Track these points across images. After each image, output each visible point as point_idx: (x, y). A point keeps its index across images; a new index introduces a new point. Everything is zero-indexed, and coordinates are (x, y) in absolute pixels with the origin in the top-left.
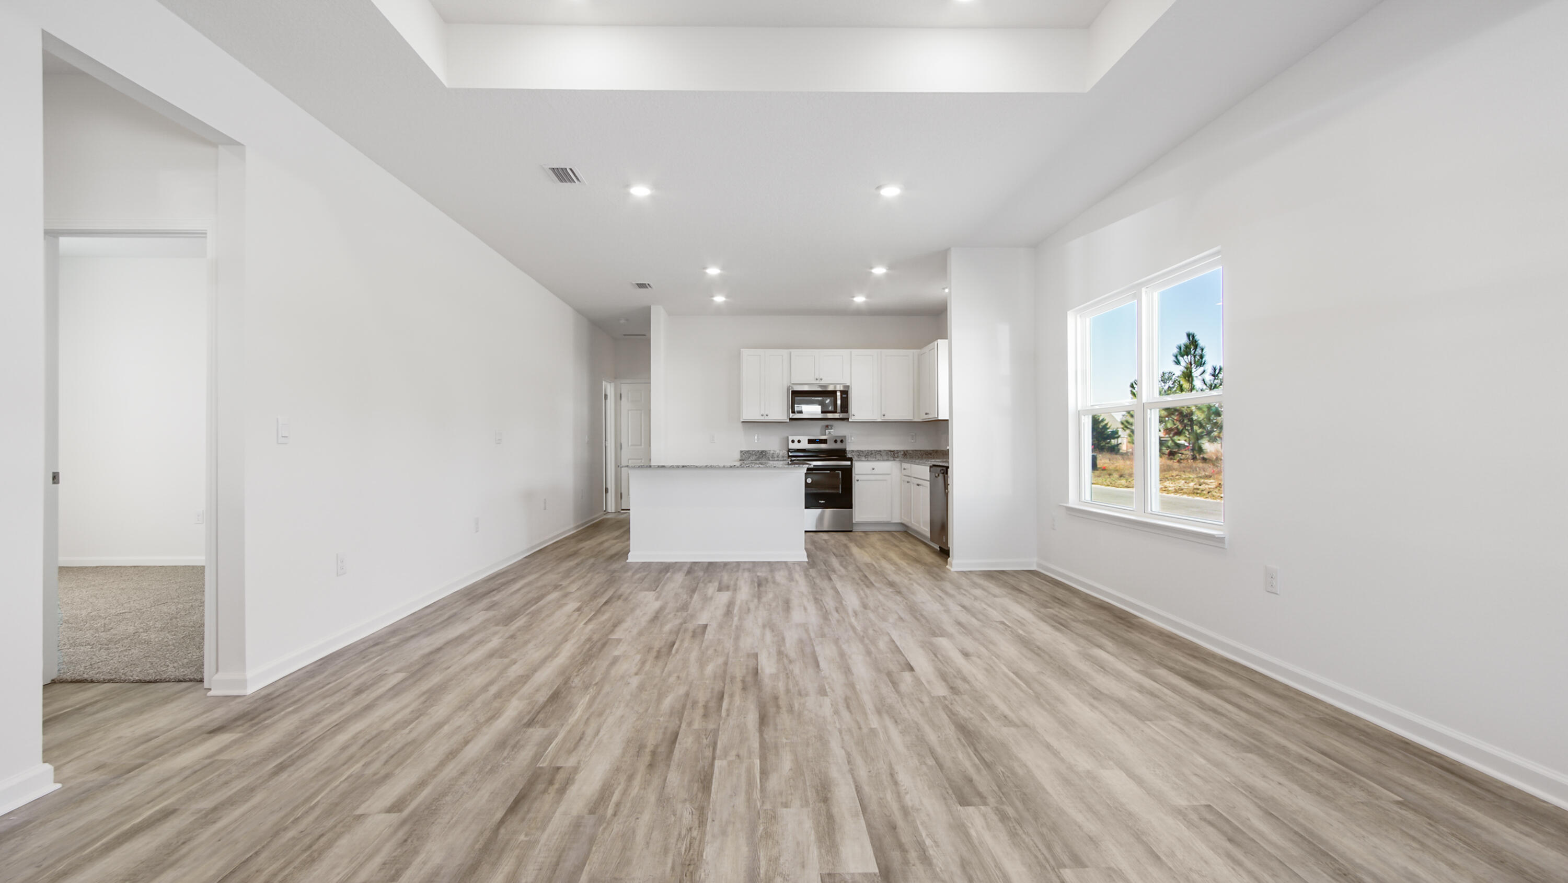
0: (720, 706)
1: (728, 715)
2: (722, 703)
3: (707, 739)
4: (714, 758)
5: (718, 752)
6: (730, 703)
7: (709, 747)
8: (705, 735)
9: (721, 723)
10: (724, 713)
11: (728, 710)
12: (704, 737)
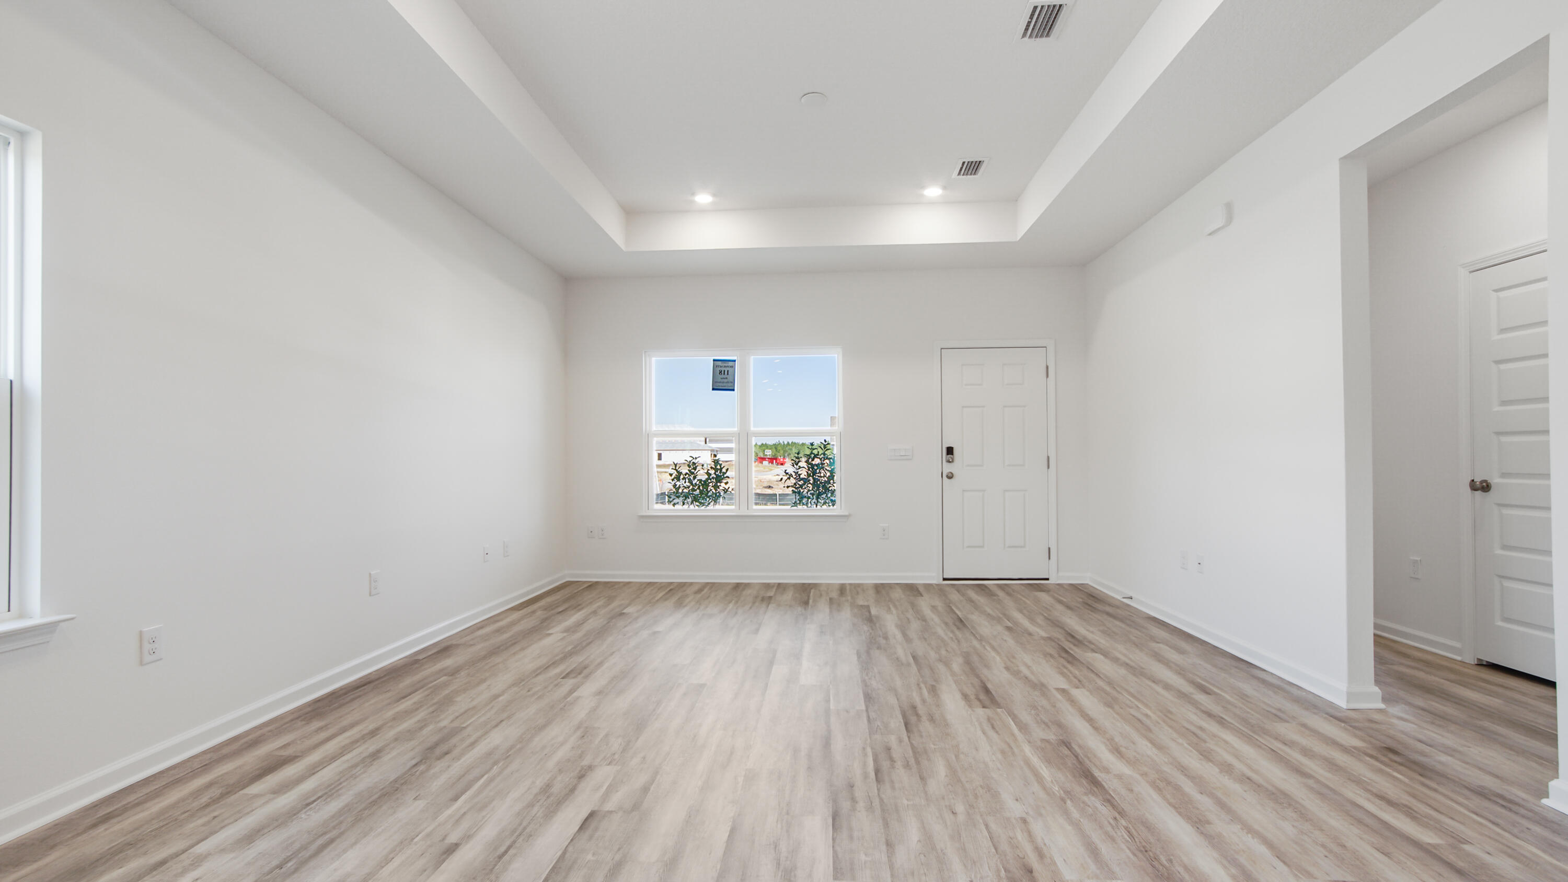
0: (876, 760)
1: (864, 749)
2: (874, 765)
3: (878, 726)
4: (867, 711)
5: (865, 715)
6: (865, 765)
7: (874, 719)
8: (880, 729)
9: (869, 740)
10: (869, 750)
11: (865, 755)
12: (882, 727)
